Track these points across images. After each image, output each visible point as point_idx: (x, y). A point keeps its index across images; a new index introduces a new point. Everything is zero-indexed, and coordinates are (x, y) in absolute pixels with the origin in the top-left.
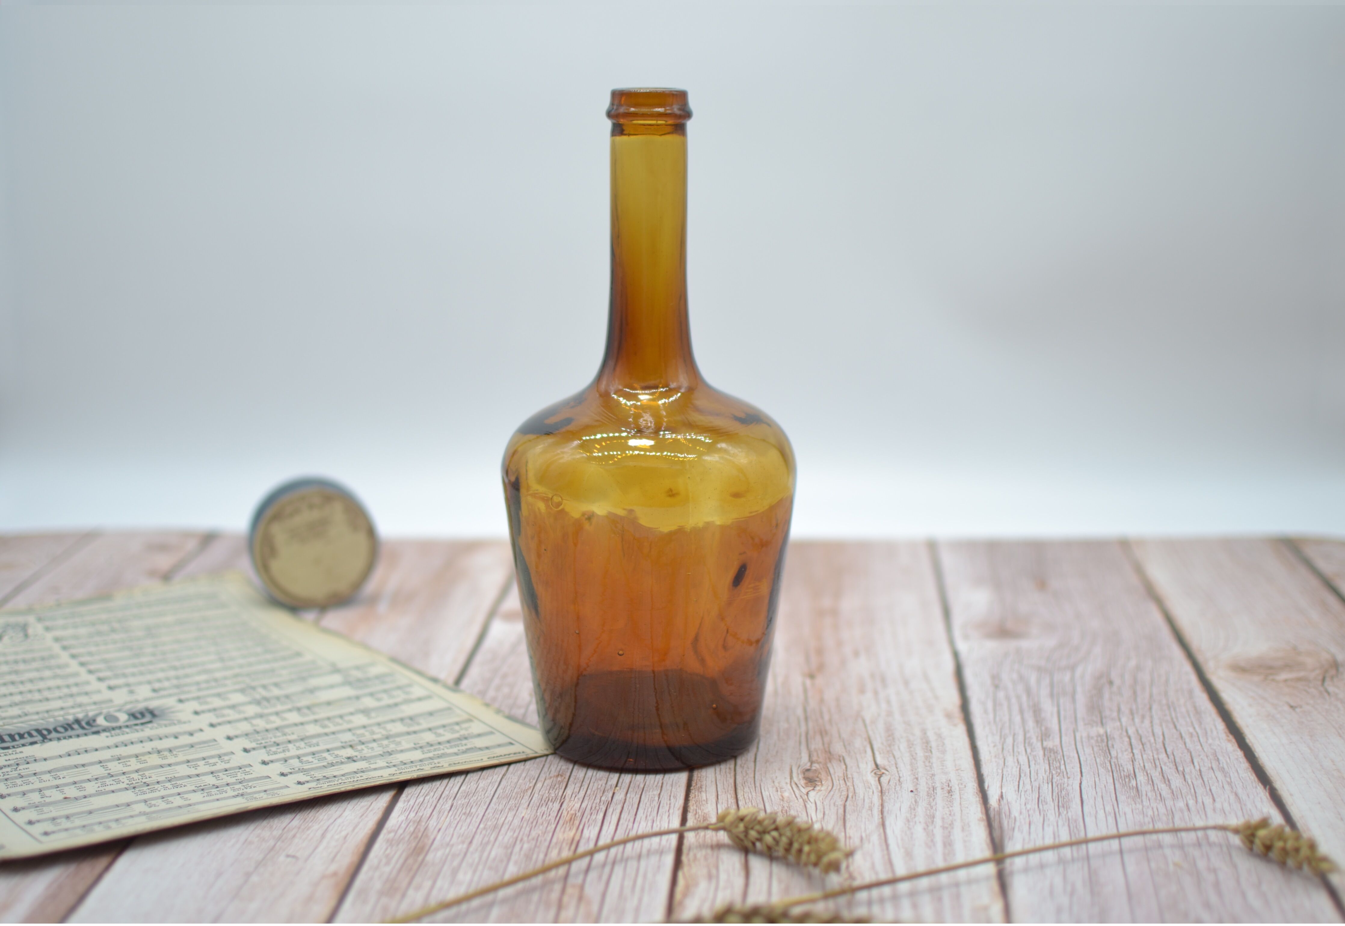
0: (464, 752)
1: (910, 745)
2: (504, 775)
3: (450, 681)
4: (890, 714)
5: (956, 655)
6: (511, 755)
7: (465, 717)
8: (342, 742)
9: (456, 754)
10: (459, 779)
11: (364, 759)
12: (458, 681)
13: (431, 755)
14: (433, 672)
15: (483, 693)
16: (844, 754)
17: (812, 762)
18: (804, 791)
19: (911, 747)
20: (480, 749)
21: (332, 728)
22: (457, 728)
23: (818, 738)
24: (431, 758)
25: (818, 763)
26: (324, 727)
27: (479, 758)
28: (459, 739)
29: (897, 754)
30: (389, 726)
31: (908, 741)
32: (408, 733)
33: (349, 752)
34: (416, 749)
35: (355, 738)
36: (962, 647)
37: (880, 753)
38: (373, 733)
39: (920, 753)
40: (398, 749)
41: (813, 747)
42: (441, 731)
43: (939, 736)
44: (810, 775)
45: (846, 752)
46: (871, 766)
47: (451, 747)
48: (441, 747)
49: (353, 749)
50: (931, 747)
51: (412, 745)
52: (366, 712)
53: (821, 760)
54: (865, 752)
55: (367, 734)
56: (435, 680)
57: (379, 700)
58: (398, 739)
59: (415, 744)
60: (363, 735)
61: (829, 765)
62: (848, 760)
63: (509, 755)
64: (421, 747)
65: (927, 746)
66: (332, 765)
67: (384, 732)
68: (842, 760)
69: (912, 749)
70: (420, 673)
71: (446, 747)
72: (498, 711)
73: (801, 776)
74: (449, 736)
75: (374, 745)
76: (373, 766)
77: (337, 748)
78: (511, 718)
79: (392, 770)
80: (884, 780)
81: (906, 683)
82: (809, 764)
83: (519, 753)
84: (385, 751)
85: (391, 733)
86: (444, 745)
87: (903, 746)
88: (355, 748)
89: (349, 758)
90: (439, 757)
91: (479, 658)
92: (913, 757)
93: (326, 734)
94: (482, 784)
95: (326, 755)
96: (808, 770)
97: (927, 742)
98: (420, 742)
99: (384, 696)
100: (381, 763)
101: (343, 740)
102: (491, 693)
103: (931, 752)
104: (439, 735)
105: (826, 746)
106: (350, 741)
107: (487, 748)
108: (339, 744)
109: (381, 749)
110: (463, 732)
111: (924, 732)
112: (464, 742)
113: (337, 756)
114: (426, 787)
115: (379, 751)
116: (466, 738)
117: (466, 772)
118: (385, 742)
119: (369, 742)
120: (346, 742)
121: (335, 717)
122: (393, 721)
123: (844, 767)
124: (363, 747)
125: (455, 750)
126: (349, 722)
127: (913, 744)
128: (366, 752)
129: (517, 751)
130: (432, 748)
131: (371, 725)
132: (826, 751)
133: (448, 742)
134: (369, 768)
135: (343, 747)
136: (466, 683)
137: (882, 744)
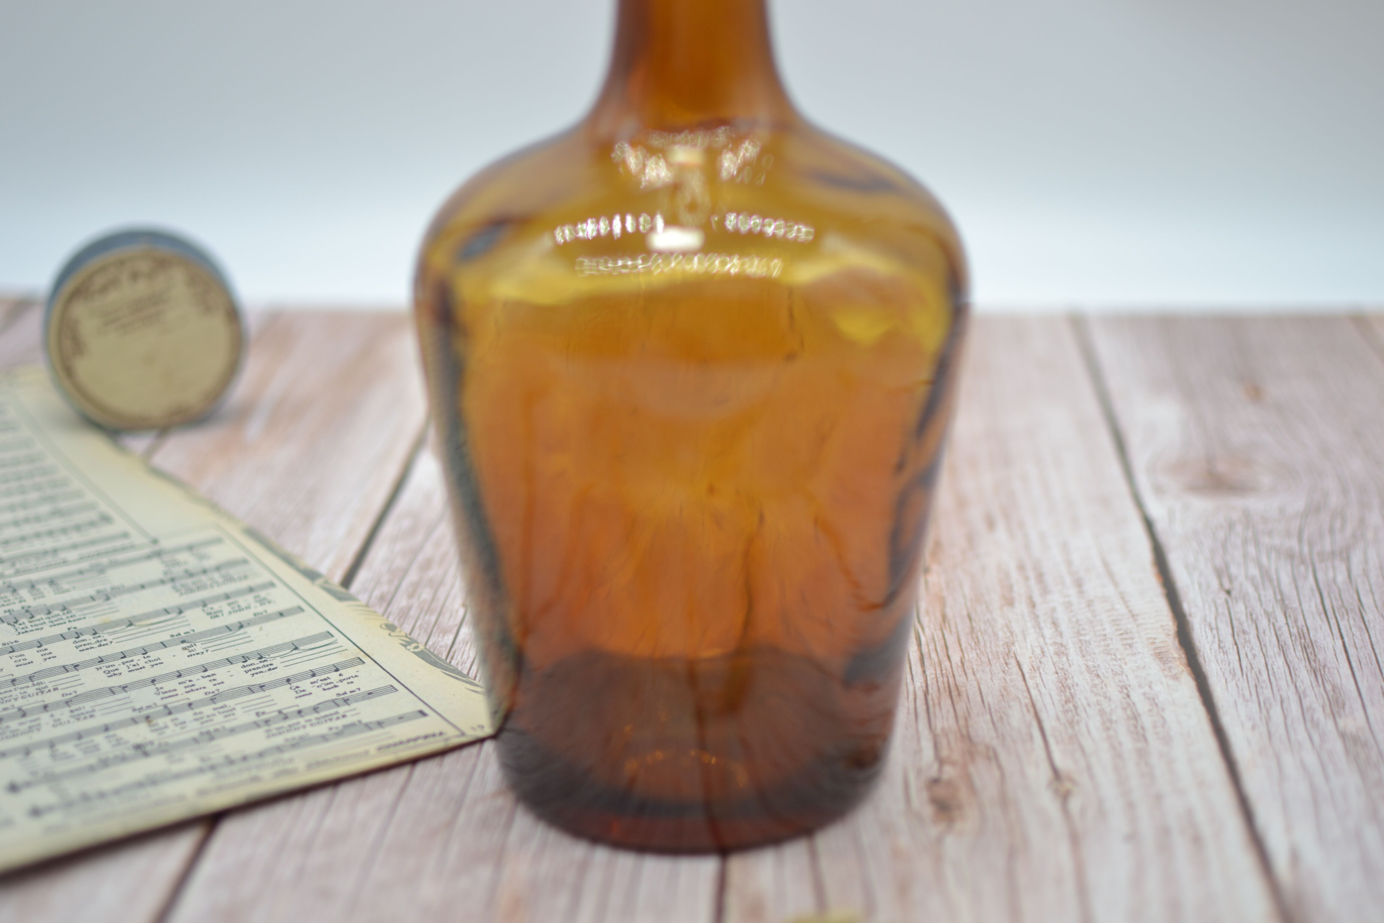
0: (339, 734)
1: (1107, 725)
2: (402, 790)
3: (337, 577)
4: (1060, 652)
6: (420, 741)
7: (351, 653)
8: (134, 710)
9: (324, 738)
11: (164, 749)
12: (349, 578)
13: (279, 740)
15: (386, 603)
16: (995, 744)
17: (941, 763)
18: (934, 832)
19: (1108, 729)
20: (368, 727)
21: (126, 678)
22: (334, 677)
23: (946, 704)
24: (279, 749)
25: (953, 764)
26: (112, 674)
27: (362, 749)
28: (335, 703)
29: (1086, 742)
30: (221, 673)
31: (1102, 713)
32: (251, 690)
33: (141, 733)
34: (257, 725)
35: (157, 700)
37: (1058, 743)
38: (191, 688)
39: (1127, 745)
40: (228, 725)
41: (939, 725)
42: (305, 684)
44: (940, 792)
45: (998, 737)
46: (1045, 775)
47: (319, 721)
48: (302, 720)
49: (150, 726)
50: (1142, 728)
51: (253, 717)
52: (186, 641)
53: (956, 756)
54: (1031, 738)
55: (181, 689)
56: (312, 575)
57: (214, 615)
58: (230, 703)
59: (257, 714)
60: (173, 693)
61: (971, 769)
62: (1003, 758)
63: (416, 739)
64: (267, 722)
65: (1135, 727)
66: (105, 763)
67: (211, 688)
68: (992, 756)
69: (1111, 733)
70: (288, 560)
71: (310, 720)
72: (408, 642)
73: (925, 796)
74: (319, 696)
75: (188, 715)
76: (177, 768)
77: (122, 724)
78: (428, 657)
79: (204, 780)
80: (1074, 805)
82: (936, 767)
83: (434, 735)
84: (204, 730)
85: (222, 688)
86: (307, 718)
87: (1094, 724)
88: (154, 722)
89: (138, 747)
90: (295, 744)
91: (388, 529)
92: (1117, 754)
93: (112, 691)
94: (363, 809)
95: (100, 739)
96: (935, 781)
97: (1135, 717)
98: (267, 710)
99: (224, 608)
100: (191, 760)
101: (137, 706)
102: (401, 601)
103: (1145, 740)
104: (303, 694)
106: (148, 707)
107: (380, 724)
108: (129, 714)
109: (197, 725)
110: (343, 688)
112: (342, 709)
113: (119, 742)
114: (261, 819)
115: (193, 729)
116: (346, 701)
117: (335, 783)
118: (208, 710)
119: (180, 709)
120: (141, 709)
121: (134, 652)
122: (230, 661)
123: (998, 773)
124: (168, 719)
125: (322, 729)
126: (158, 662)
127: (1110, 722)
128: (173, 734)
129: (430, 731)
130: (285, 724)
131: (191, 671)
133: (315, 709)
134: (168, 774)
135: (134, 721)
136: (361, 581)
137: (1058, 718)
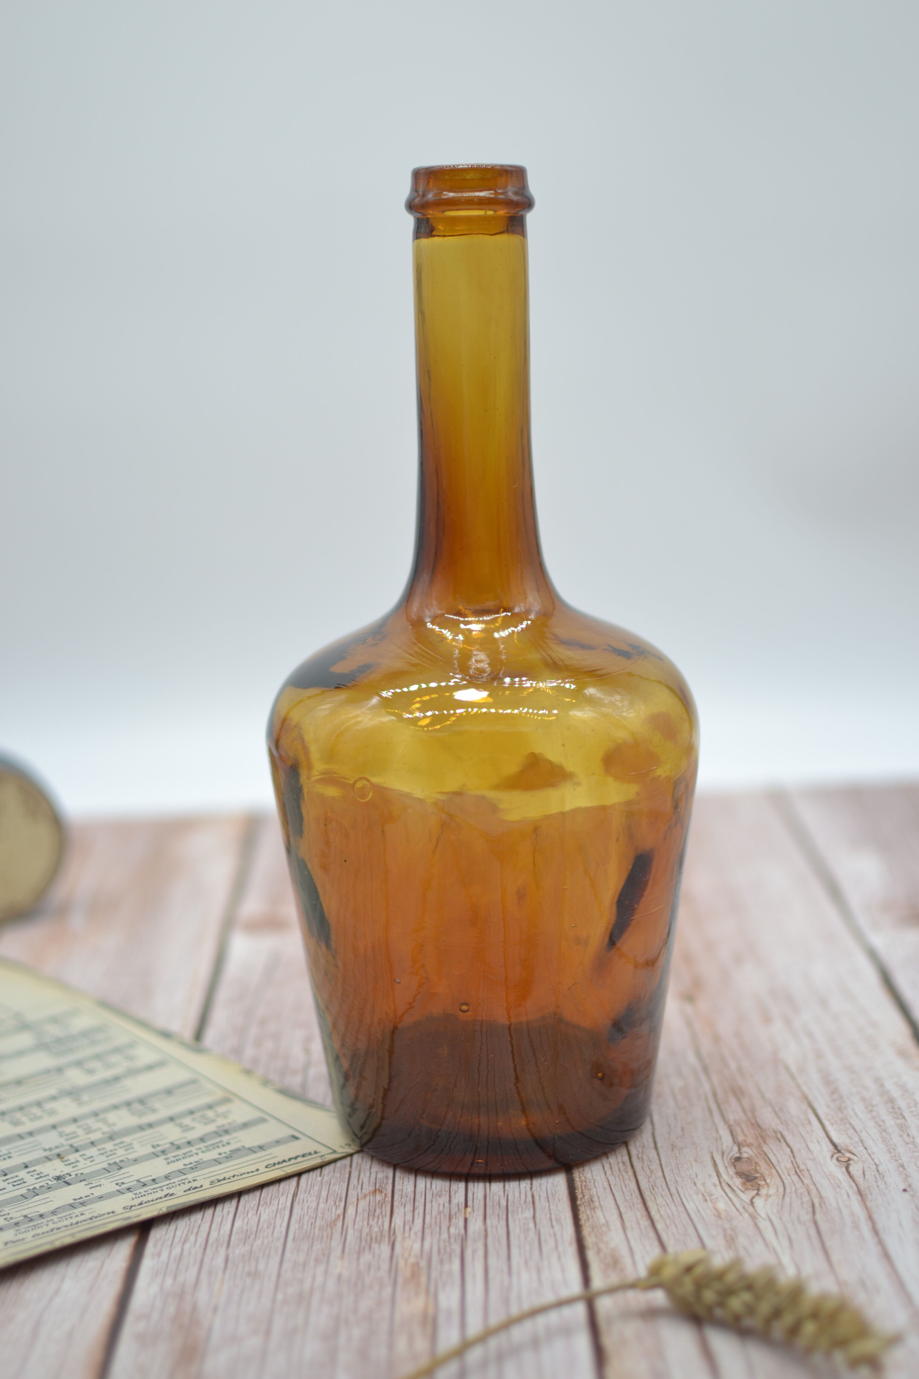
0: (229, 1157)
1: (870, 1108)
2: (295, 1195)
3: (188, 1033)
4: (819, 1055)
5: (873, 955)
6: (299, 1159)
7: (219, 1094)
8: (45, 1150)
9: (217, 1162)
10: (229, 1207)
11: (82, 1178)
12: (199, 1035)
13: (179, 1165)
14: (161, 1022)
15: (237, 1052)
16: (780, 1128)
17: (739, 1146)
18: (746, 1197)
19: (871, 1111)
20: (252, 1150)
21: (29, 1126)
22: (210, 1114)
23: (733, 1101)
24: (181, 1172)
25: (749, 1145)
26: (16, 1123)
27: (253, 1168)
28: (217, 1134)
29: (855, 1122)
30: (111, 1117)
31: (863, 1099)
32: (141, 1128)
33: (57, 1168)
34: (156, 1155)
35: (62, 1141)
36: (878, 940)
37: (832, 1124)
38: (89, 1131)
39: (890, 1122)
40: (131, 1157)
41: (731, 1118)
42: (187, 1121)
43: (903, 1088)
44: (744, 1167)
45: (782, 1123)
46: (827, 1148)
47: (208, 1149)
48: (193, 1149)
49: (63, 1161)
50: (899, 1109)
51: (150, 1150)
52: (74, 1093)
53: (750, 1140)
54: (810, 1122)
55: (80, 1132)
56: (166, 1035)
57: (90, 1072)
58: (127, 1139)
59: (153, 1147)
60: (74, 1135)
61: (765, 1148)
62: (789, 1138)
63: (296, 1158)
64: (163, 1152)
65: (893, 1108)
66: (35, 1192)
67: (106, 1129)
68: (780, 1138)
69: (874, 1114)
70: (144, 1024)
71: (200, 1149)
72: (266, 1082)
73: (732, 1171)
74: (201, 1130)
75: (93, 1151)
76: (98, 1192)
77: (38, 1162)
78: (285, 1092)
79: (127, 1199)
80: (855, 1169)
81: (823, 1003)
82: (736, 1148)
83: (310, 1154)
84: (111, 1162)
85: (116, 1128)
86: (197, 1147)
87: (859, 1108)
88: (66, 1158)
89: (58, 1178)
90: (195, 1167)
91: (223, 994)
92: (883, 1129)
93: (20, 1137)
94: (266, 1213)
95: (23, 1174)
96: (738, 1159)
97: (891, 1101)
98: (160, 1143)
99: (96, 1065)
100: (108, 1186)
101: (47, 1147)
102: (249, 1052)
103: (904, 1117)
104: (187, 1129)
105: (749, 1114)
106: (57, 1147)
107: (261, 1148)
108: (42, 1154)
109: (103, 1158)
110: (221, 1122)
111: (879, 1081)
112: (225, 1138)
113: (40, 1176)
114: (182, 1225)
115: (101, 1162)
116: (227, 1132)
117: (238, 1195)
118: (109, 1146)
119: (85, 1147)
120: (50, 1149)
121: (30, 1105)
122: (116, 1107)
123: (788, 1150)
124: (77, 1155)
125: (213, 1155)
126: (52, 1112)
127: (872, 1105)
128: (85, 1167)
129: (307, 1151)
130: (180, 1152)
131: (84, 1117)
132: (752, 1124)
133: (202, 1140)
134: (92, 1196)
135: (48, 1159)
136: (211, 1036)
137: (828, 1106)
